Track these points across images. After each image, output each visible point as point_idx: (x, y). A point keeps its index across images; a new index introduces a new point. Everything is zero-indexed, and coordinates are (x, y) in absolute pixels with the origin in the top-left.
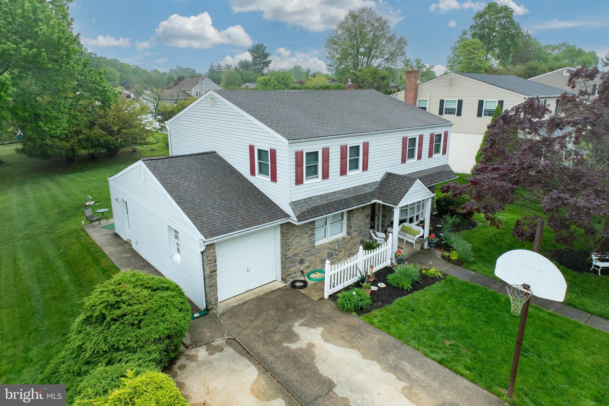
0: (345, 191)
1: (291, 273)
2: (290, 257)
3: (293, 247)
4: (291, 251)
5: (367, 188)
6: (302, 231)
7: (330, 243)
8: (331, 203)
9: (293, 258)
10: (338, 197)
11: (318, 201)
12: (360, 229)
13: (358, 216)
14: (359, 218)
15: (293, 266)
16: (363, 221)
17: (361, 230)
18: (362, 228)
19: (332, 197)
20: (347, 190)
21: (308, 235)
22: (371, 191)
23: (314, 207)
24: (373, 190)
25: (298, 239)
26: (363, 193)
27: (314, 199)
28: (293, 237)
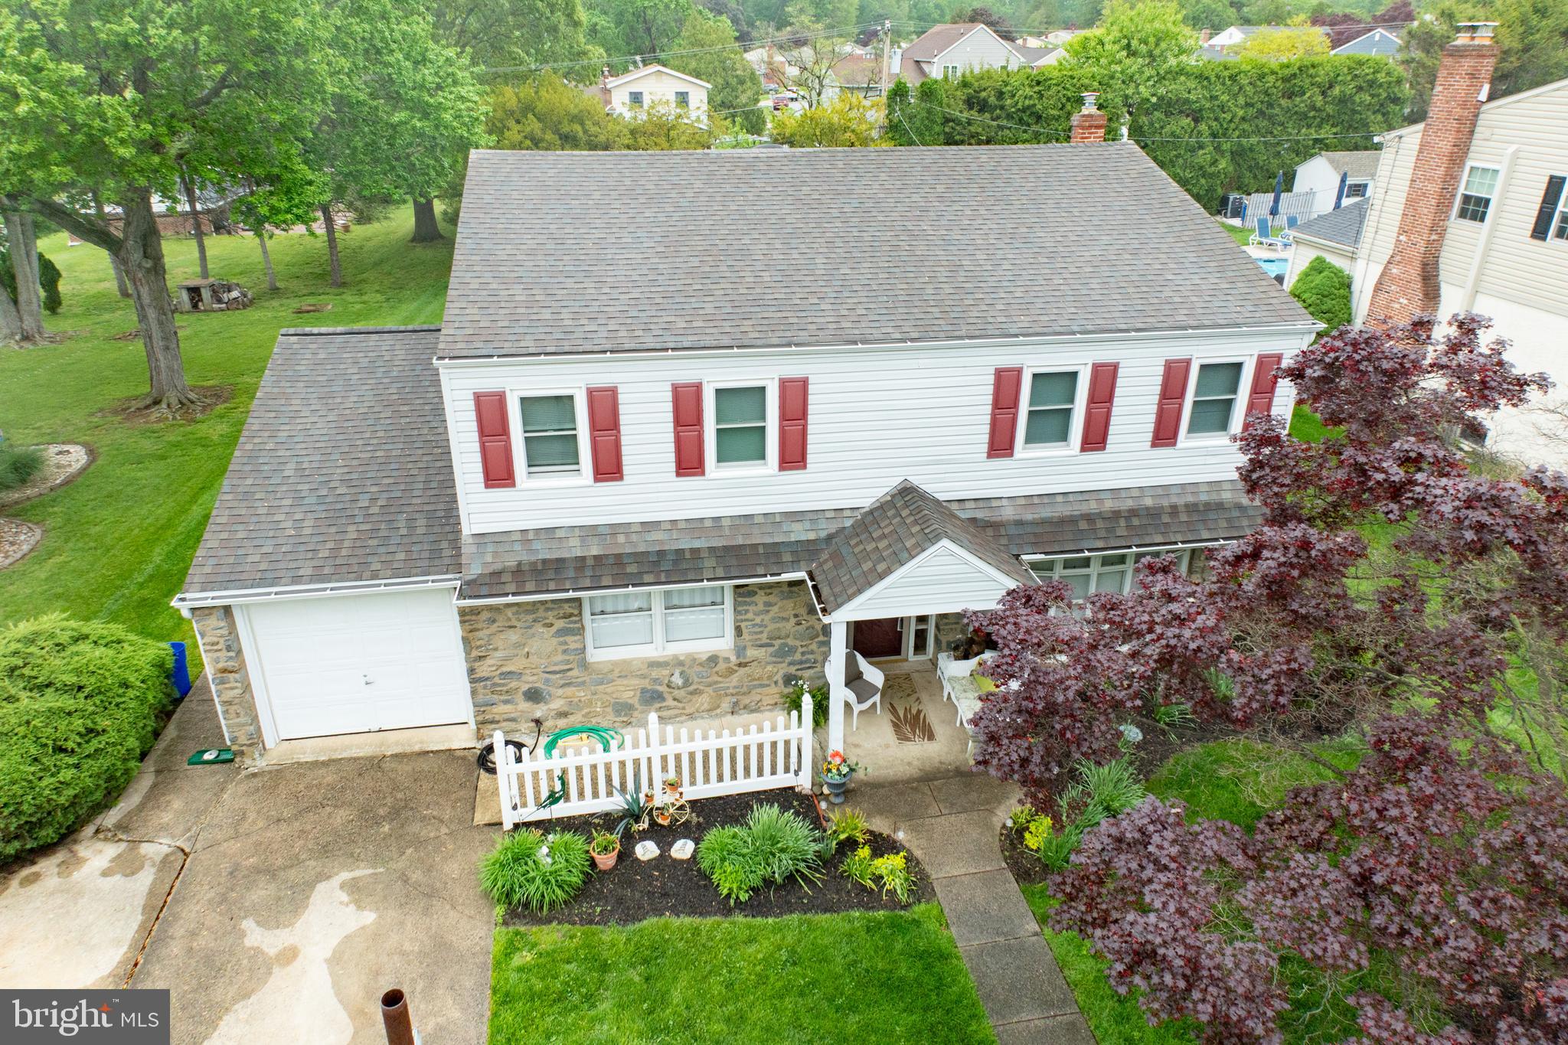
0: (695, 525)
1: (497, 718)
2: (487, 679)
3: (498, 654)
4: (489, 661)
5: (796, 527)
6: (530, 617)
7: (653, 664)
8: (619, 556)
9: (497, 680)
10: (658, 540)
11: (574, 542)
12: (777, 643)
13: (768, 604)
14: (775, 609)
15: (506, 702)
16: (793, 621)
17: (786, 645)
18: (790, 642)
19: (634, 538)
20: (708, 524)
21: (554, 629)
22: (812, 536)
23: (544, 561)
24: (823, 534)
25: (513, 636)
26: (768, 540)
27: (559, 534)
28: (494, 628)
